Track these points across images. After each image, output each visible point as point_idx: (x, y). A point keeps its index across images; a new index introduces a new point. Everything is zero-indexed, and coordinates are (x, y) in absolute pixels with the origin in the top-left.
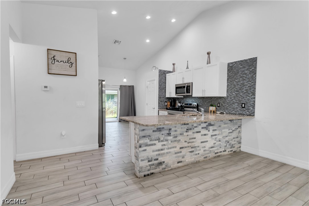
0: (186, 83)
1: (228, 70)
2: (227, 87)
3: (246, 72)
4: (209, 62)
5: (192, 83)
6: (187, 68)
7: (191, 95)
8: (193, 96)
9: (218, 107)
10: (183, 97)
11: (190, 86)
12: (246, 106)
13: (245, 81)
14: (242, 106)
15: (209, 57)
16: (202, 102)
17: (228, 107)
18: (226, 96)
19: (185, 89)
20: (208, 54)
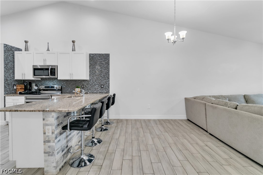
0: (50, 66)
1: (90, 59)
2: (90, 72)
3: (103, 63)
4: (74, 50)
5: (57, 66)
6: (48, 50)
7: (56, 77)
8: (58, 79)
9: (82, 88)
10: (40, 79)
11: (55, 69)
12: (104, 87)
13: (102, 69)
14: (101, 86)
15: (74, 45)
16: (65, 84)
17: (91, 88)
18: (89, 79)
19: (49, 71)
20: (73, 42)
